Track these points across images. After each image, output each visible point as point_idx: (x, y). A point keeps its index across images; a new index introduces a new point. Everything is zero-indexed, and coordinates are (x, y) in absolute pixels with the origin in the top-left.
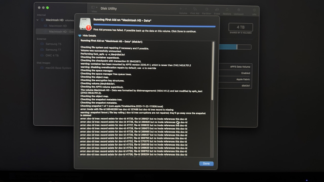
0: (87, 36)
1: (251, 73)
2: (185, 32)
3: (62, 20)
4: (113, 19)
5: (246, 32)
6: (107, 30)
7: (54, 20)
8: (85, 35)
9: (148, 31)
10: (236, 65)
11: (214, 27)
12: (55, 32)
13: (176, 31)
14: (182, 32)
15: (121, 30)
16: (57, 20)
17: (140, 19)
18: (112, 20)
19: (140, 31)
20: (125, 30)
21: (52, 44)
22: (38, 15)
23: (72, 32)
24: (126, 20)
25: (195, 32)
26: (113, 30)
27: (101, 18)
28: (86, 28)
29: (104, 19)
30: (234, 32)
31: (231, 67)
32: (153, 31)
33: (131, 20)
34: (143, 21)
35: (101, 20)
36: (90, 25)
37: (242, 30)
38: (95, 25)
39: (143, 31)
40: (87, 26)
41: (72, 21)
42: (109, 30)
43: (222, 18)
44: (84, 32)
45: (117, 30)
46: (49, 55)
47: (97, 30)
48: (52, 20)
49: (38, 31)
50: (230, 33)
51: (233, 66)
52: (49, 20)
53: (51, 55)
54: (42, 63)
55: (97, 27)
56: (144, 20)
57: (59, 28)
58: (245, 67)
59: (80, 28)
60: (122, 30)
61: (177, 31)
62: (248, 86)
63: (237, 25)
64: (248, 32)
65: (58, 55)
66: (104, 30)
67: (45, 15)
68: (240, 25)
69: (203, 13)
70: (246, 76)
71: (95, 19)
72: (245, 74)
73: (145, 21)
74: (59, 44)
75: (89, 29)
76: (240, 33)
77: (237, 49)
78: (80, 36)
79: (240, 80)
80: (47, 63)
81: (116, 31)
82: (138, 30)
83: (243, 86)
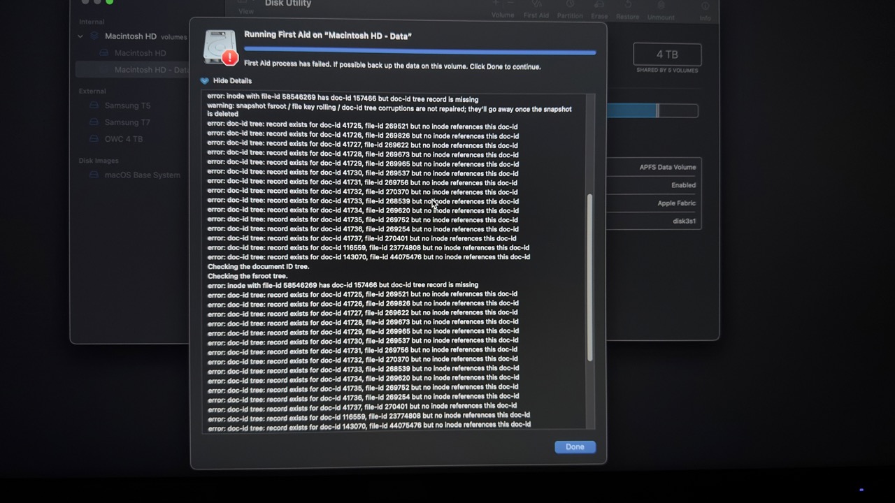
0: (226, 81)
1: (698, 185)
2: (508, 67)
3: (152, 36)
4: (301, 33)
5: (683, 68)
6: (282, 64)
7: (128, 36)
8: (221, 78)
9: (402, 66)
10: (657, 162)
11: (593, 53)
12: (132, 70)
13: (483, 67)
14: (501, 67)
15: (324, 65)
16: (138, 37)
17: (379, 31)
18: (297, 35)
19: (381, 66)
20: (336, 64)
21: (123, 106)
22: (81, 22)
23: (182, 71)
24: (338, 34)
25: (537, 67)
26: (300, 63)
27: (267, 31)
28: (221, 58)
29: (275, 34)
30: (648, 67)
31: (642, 167)
32: (418, 67)
33: (353, 34)
34: (386, 37)
35: (265, 34)
36: (235, 50)
37: (671, 61)
38: (247, 49)
39: (389, 66)
40: (227, 53)
41: (181, 38)
42: (288, 64)
43: (613, 26)
44: (218, 69)
45: (311, 64)
46: (115, 139)
47: (254, 65)
48: (123, 36)
49: (83, 69)
50: (639, 70)
51: (648, 164)
52: (115, 37)
53: (121, 139)
54: (94, 161)
55: (253, 56)
56: (391, 34)
57: (144, 59)
58: (682, 167)
59: (204, 59)
60: (327, 65)
61: (486, 67)
62: (690, 221)
63: (658, 48)
64: (690, 68)
65: (141, 139)
66: (275, 64)
67: (102, 22)
68: (664, 48)
69: (559, 15)
70: (685, 194)
71: (247, 34)
72: (683, 188)
73: (394, 38)
74: (145, 105)
75: (232, 63)
76: (665, 70)
77: (657, 116)
78: (205, 81)
79: (667, 204)
80: (109, 162)
81: (309, 65)
82: (373, 64)
83: (676, 221)
